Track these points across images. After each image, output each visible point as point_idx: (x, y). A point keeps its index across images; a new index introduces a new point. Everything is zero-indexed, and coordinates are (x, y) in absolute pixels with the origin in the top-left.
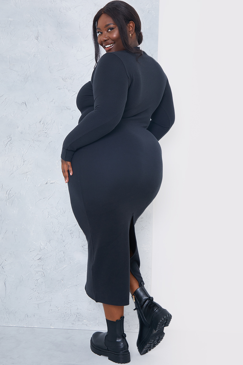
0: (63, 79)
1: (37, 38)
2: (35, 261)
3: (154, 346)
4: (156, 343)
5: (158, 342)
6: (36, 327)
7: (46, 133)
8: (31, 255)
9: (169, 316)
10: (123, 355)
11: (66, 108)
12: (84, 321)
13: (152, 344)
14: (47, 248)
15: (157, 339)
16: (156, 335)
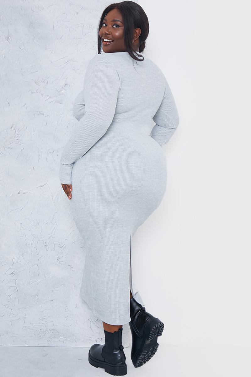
0: (35, 82)
1: (8, 39)
2: (7, 275)
3: (149, 358)
4: (151, 354)
5: (153, 353)
6: (10, 345)
7: (17, 139)
8: (3, 270)
9: (161, 325)
10: (120, 367)
11: (39, 113)
12: (61, 337)
13: (146, 356)
14: (20, 262)
15: (151, 350)
16: (149, 346)
